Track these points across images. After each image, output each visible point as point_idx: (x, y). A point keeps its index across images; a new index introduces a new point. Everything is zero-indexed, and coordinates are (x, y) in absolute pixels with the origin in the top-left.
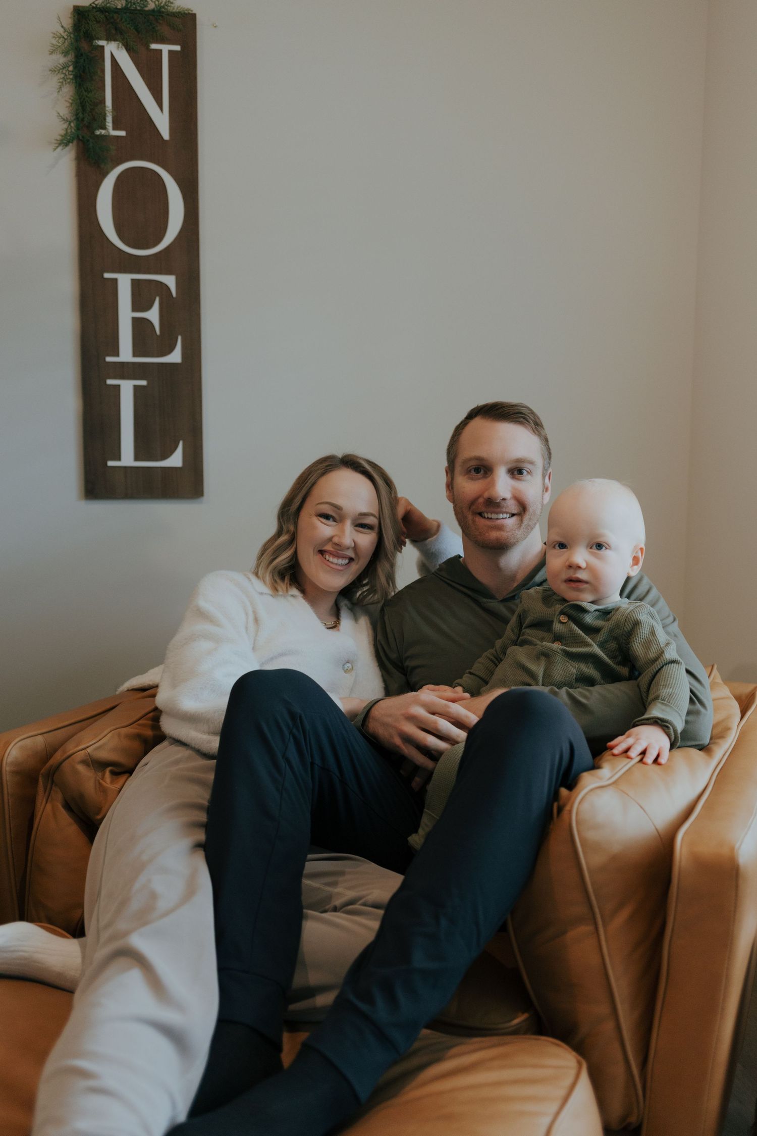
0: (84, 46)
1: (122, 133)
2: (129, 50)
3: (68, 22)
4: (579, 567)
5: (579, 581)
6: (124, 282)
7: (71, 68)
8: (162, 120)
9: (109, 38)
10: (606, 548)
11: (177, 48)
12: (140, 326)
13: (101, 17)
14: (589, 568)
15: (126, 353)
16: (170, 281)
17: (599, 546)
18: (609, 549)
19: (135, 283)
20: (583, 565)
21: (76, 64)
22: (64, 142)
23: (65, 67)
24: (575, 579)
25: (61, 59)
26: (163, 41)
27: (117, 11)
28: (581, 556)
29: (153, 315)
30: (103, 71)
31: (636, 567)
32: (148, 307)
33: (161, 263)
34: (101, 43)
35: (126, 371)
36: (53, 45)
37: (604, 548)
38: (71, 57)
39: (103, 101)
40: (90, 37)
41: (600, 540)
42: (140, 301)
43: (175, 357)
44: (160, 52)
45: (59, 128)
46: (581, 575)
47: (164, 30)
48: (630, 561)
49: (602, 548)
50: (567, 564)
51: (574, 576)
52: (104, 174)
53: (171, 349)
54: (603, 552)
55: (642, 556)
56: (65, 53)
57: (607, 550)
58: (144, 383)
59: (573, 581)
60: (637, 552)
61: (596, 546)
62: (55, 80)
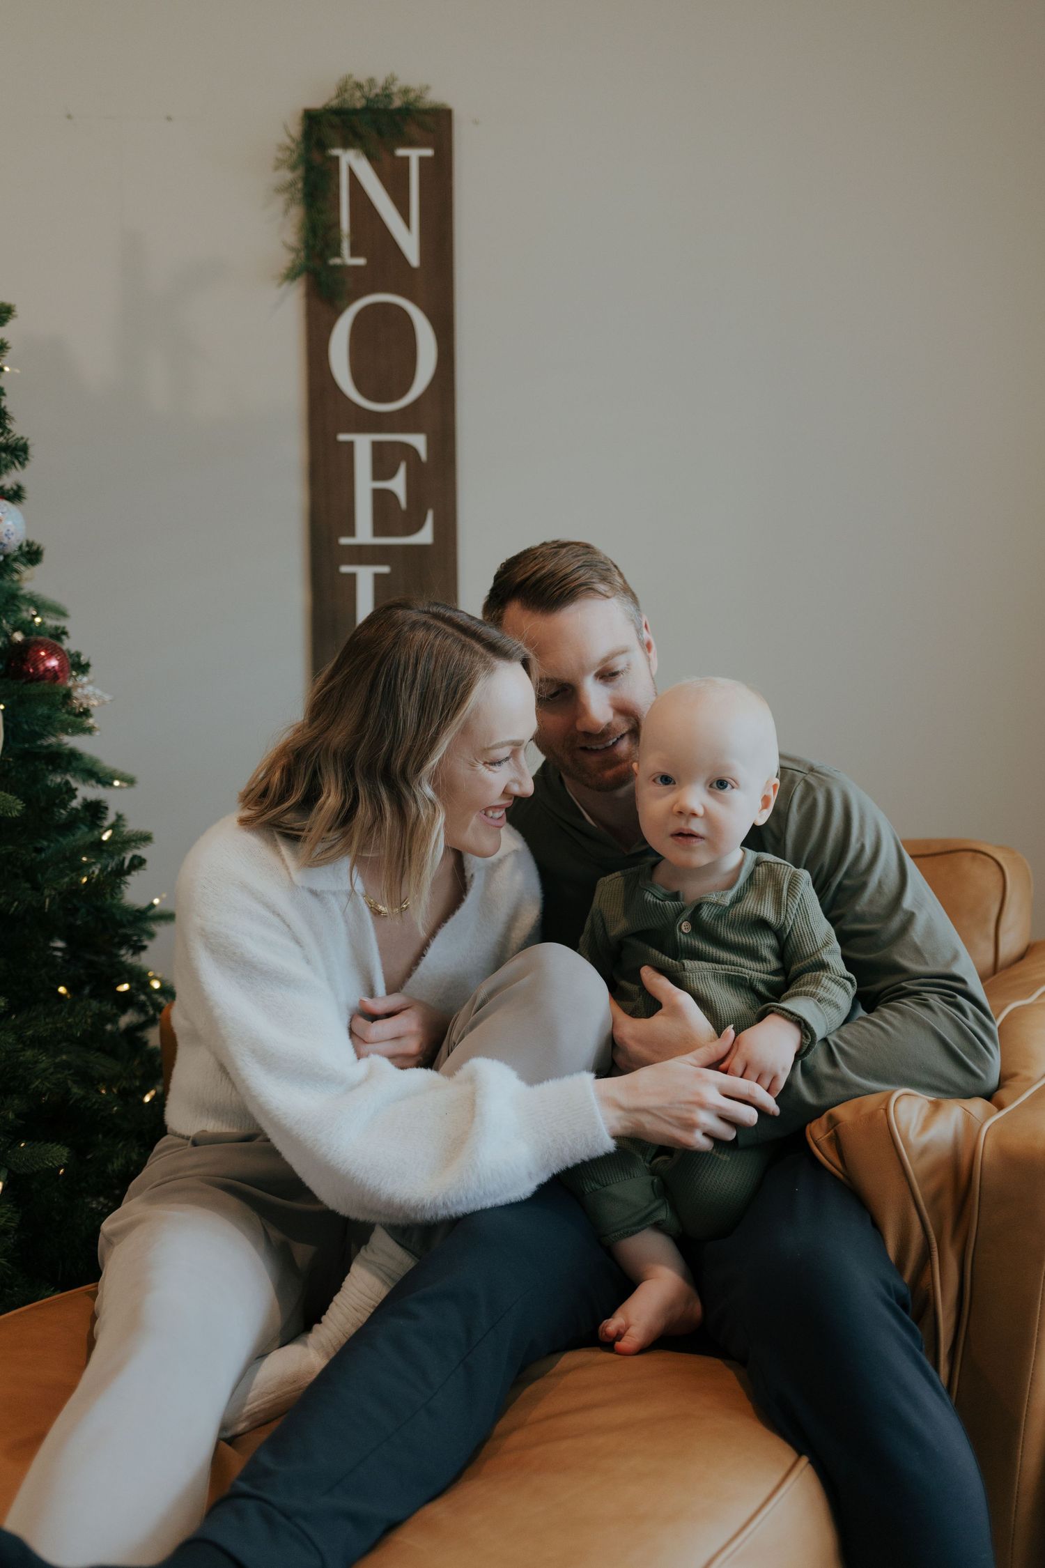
0: (316, 157)
1: (361, 261)
2: (371, 158)
3: (296, 129)
4: (694, 815)
5: (692, 835)
6: (363, 444)
7: (300, 185)
8: (409, 243)
9: (346, 145)
10: (733, 787)
11: (428, 152)
12: (382, 499)
13: (336, 120)
14: (707, 816)
15: (364, 533)
16: (418, 441)
17: (722, 784)
18: (737, 788)
19: (377, 447)
20: (700, 811)
21: (307, 180)
22: (291, 275)
23: (292, 184)
24: (686, 833)
25: (287, 175)
26: (411, 144)
27: (355, 112)
28: (696, 797)
29: (398, 485)
30: (338, 186)
31: (765, 811)
32: (390, 475)
33: (407, 420)
34: (336, 152)
35: (364, 555)
36: (277, 159)
37: (729, 786)
38: (300, 172)
39: (337, 224)
40: (322, 146)
41: (725, 775)
42: (382, 469)
43: (425, 536)
44: (406, 160)
45: (285, 259)
46: (697, 826)
47: (413, 131)
48: (760, 804)
49: (726, 787)
50: (676, 808)
51: (685, 827)
52: (339, 312)
53: (417, 527)
54: (728, 793)
55: (774, 794)
56: (293, 168)
57: (734, 789)
58: (385, 569)
59: (685, 836)
60: (769, 790)
61: (717, 784)
62: (280, 201)
